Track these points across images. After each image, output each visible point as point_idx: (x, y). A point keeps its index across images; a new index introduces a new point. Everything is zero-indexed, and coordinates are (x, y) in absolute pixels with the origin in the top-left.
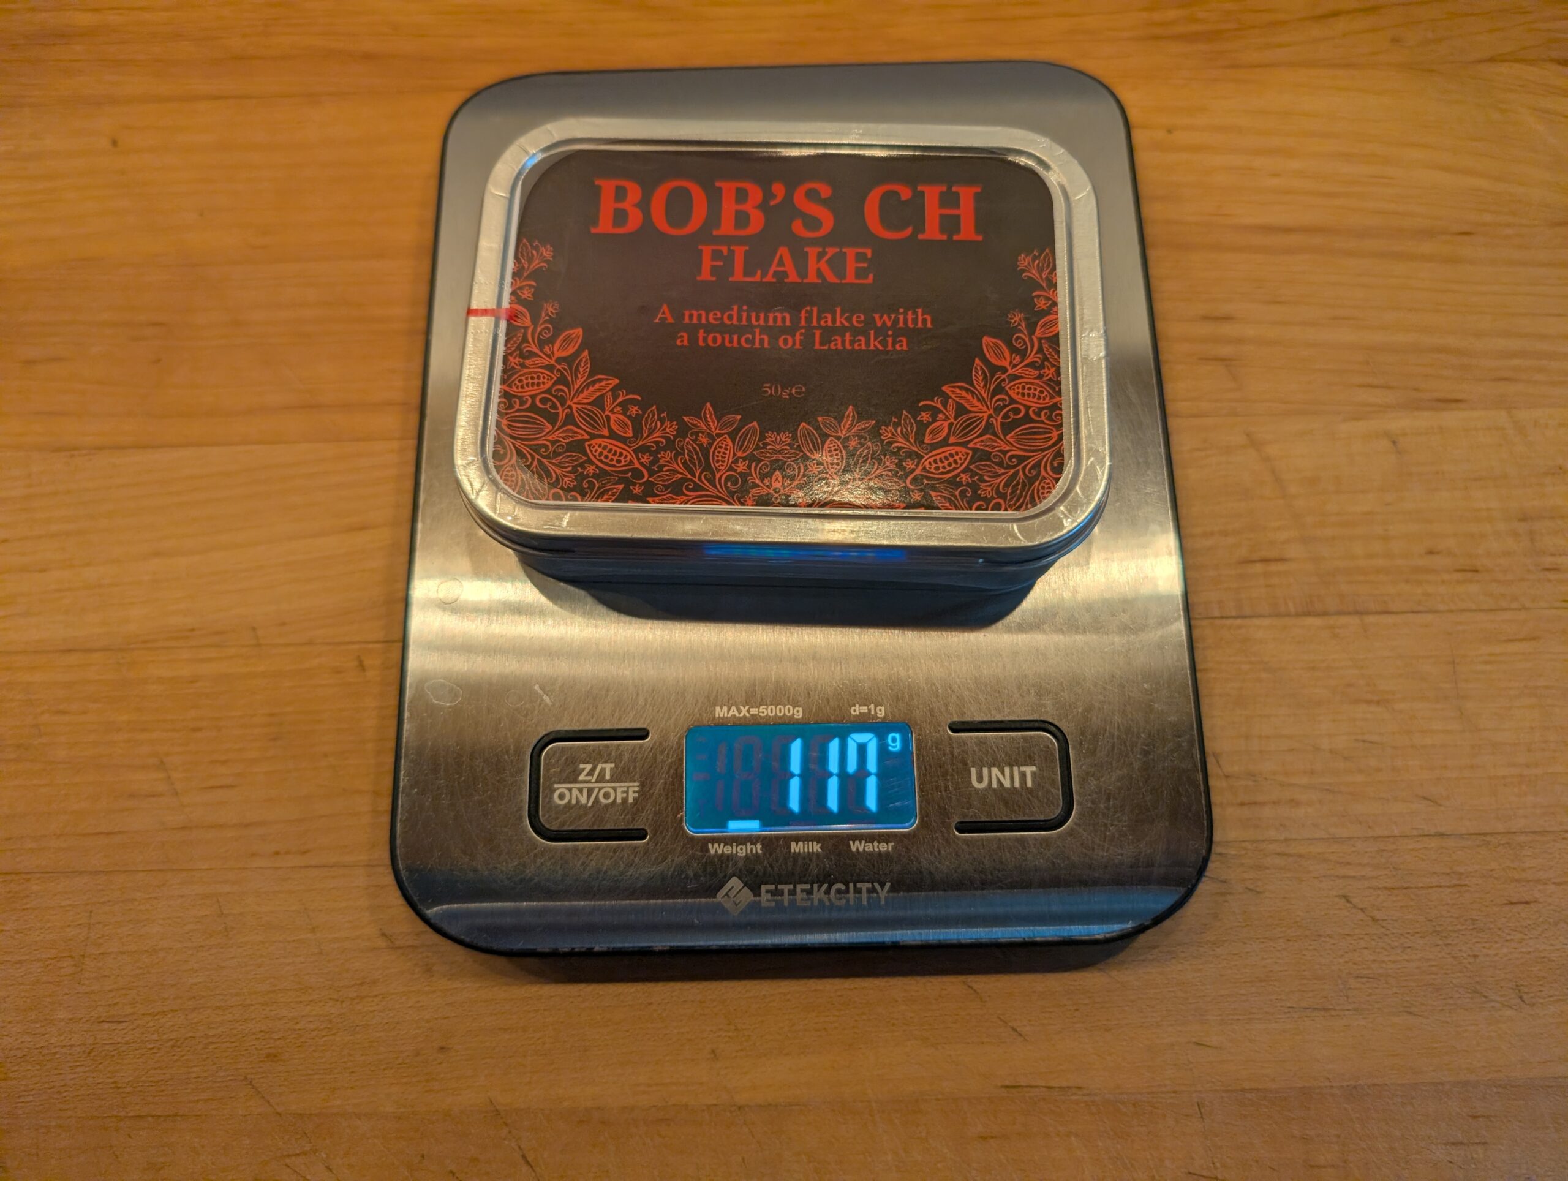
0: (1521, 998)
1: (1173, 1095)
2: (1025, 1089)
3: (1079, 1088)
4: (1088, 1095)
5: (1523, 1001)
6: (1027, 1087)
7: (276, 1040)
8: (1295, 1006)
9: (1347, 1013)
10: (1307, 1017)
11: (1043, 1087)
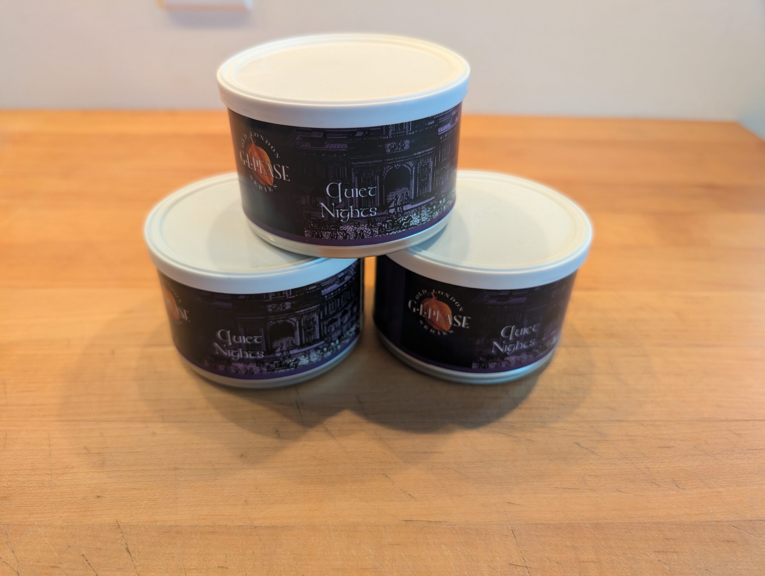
0: (677, 486)
1: (497, 526)
2: (415, 522)
3: (446, 522)
4: (450, 525)
5: (679, 488)
6: (416, 521)
7: (9, 490)
8: (558, 487)
9: (586, 490)
10: (566, 492)
11: (425, 521)
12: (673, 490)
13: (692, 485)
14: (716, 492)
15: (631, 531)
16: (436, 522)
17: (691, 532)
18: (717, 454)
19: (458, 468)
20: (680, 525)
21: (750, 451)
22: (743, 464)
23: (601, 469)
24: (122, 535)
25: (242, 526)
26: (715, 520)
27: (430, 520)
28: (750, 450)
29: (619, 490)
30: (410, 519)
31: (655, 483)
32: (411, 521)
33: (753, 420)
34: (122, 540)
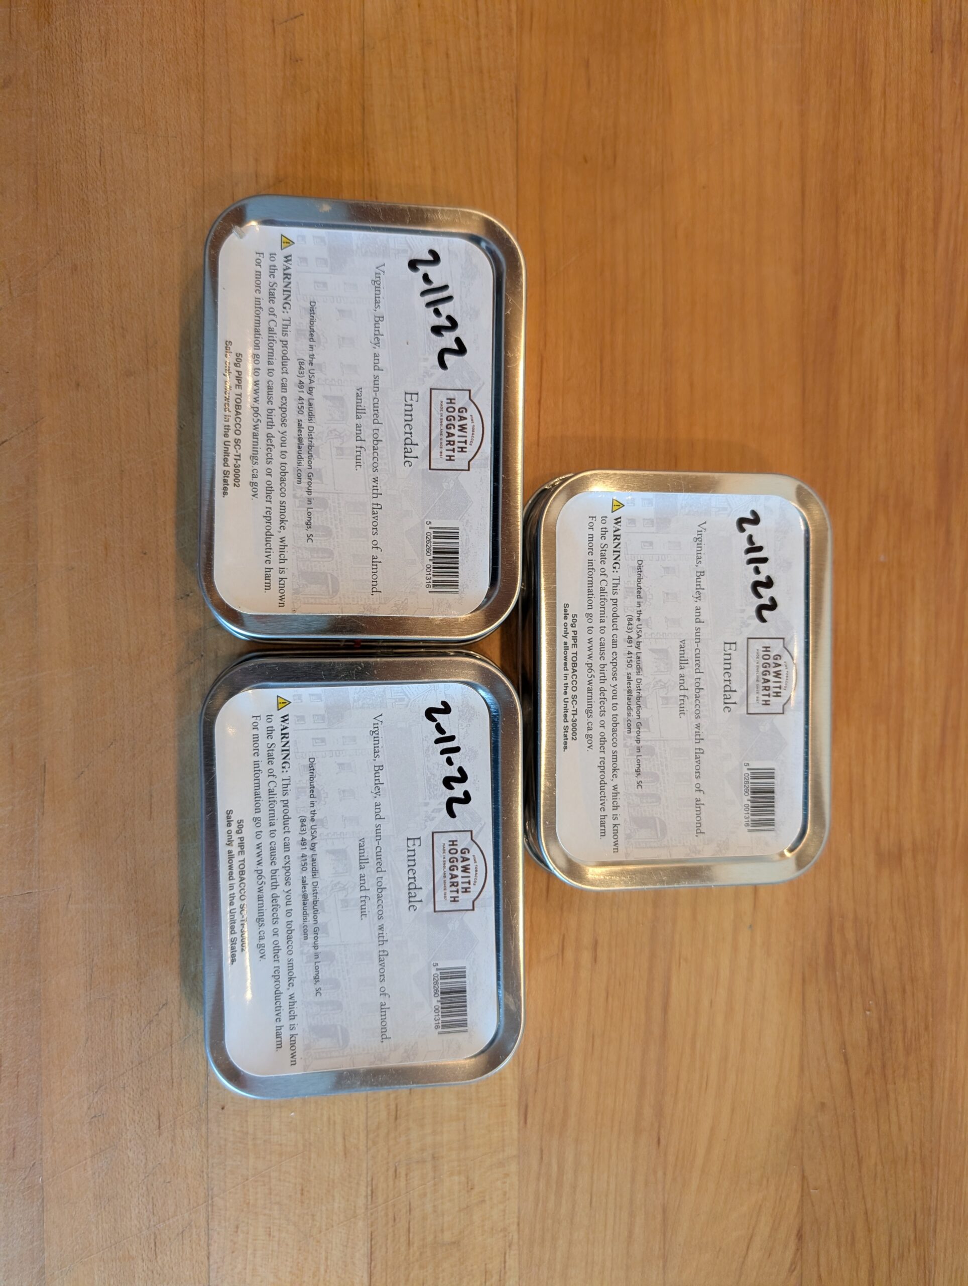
12: (89, 1108)
13: (96, 1136)
14: (86, 1163)
15: (29, 1037)
16: (43, 802)
17: (26, 1109)
18: (148, 1190)
19: (125, 837)
20: (36, 1099)
21: (152, 1237)
22: (131, 1218)
23: (122, 1025)
24: (24, 429)
25: (37, 569)
26: (44, 1145)
27: (45, 794)
28: (155, 1238)
29: (89, 1040)
30: (46, 770)
31: (99, 1088)
32: (45, 772)
33: (209, 1265)
34: (17, 431)
